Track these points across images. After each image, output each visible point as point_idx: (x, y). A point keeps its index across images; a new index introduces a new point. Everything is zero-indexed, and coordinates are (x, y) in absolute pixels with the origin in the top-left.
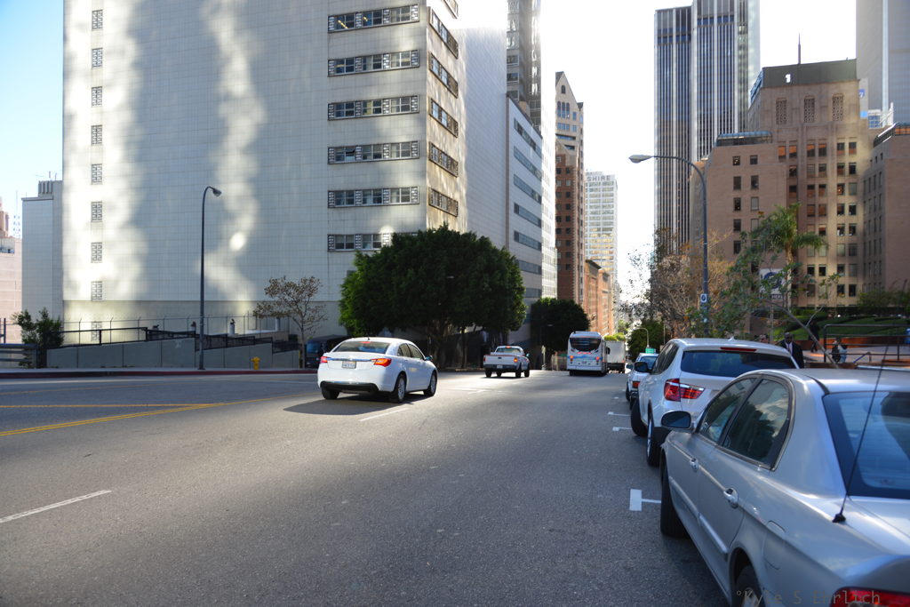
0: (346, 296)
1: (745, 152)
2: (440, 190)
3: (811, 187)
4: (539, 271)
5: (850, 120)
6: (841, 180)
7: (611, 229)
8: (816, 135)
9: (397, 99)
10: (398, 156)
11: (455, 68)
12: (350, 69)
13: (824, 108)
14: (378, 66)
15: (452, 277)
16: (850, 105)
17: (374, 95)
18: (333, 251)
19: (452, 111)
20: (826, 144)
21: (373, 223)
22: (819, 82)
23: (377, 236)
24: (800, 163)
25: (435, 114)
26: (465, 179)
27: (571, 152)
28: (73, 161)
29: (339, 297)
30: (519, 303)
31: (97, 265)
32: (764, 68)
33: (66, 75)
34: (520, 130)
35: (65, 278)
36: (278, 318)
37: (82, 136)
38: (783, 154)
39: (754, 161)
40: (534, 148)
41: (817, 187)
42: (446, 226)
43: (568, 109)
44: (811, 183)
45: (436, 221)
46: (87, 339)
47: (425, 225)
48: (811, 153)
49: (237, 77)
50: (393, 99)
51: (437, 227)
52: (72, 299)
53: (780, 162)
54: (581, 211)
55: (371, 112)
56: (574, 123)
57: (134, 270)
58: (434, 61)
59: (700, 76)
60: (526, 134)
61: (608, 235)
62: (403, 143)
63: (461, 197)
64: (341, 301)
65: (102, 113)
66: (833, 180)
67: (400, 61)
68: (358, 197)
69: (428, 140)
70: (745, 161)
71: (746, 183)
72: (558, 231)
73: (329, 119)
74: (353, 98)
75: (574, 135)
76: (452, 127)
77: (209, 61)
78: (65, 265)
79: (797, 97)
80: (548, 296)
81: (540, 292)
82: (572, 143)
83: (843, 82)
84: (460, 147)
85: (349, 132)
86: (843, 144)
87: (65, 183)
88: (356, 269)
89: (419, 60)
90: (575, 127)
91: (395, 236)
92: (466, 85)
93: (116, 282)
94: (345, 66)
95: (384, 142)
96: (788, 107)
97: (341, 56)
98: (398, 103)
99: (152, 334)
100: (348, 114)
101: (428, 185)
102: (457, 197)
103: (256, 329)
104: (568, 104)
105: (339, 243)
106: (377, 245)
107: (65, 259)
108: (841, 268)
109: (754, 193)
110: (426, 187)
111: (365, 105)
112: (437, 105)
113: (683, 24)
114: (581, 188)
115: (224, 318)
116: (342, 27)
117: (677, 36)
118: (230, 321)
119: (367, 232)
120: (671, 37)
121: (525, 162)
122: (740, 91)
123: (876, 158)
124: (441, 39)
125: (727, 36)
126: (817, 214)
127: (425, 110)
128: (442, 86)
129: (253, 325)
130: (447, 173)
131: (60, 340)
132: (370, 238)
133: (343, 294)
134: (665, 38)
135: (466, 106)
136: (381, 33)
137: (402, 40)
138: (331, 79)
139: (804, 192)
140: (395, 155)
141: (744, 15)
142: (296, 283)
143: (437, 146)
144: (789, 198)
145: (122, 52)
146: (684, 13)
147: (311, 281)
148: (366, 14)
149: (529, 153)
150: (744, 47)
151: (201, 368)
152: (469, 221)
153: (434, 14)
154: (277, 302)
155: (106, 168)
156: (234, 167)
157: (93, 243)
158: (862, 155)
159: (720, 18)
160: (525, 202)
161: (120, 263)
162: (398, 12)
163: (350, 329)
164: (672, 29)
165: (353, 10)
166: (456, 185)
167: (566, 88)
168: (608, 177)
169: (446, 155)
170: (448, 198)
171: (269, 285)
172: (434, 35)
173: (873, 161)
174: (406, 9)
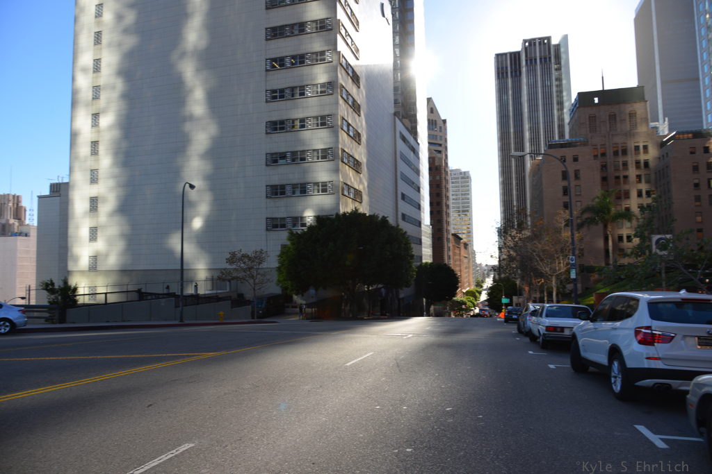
0: (282, 263)
1: (568, 152)
2: (349, 183)
3: (618, 178)
4: (420, 242)
5: (642, 129)
6: (638, 173)
7: (468, 211)
8: (619, 140)
9: (316, 118)
10: (318, 159)
11: (358, 94)
12: (282, 97)
13: (623, 121)
14: (302, 94)
15: (362, 248)
16: (641, 119)
17: (299, 114)
18: (271, 230)
19: (357, 125)
20: (626, 146)
21: (300, 208)
22: (619, 103)
23: (302, 218)
24: (608, 161)
25: (345, 128)
26: (367, 175)
27: (439, 155)
28: (77, 165)
29: (276, 265)
30: (411, 267)
31: (94, 244)
32: (580, 94)
33: (74, 104)
34: (404, 139)
35: (69, 254)
36: (229, 281)
37: (84, 150)
38: (596, 154)
39: (576, 159)
40: (414, 153)
41: (622, 178)
42: (357, 210)
43: (437, 126)
44: (617, 174)
45: (346, 206)
46: (86, 300)
47: (339, 210)
48: (616, 153)
49: (197, 104)
50: (314, 117)
51: (349, 211)
52: (75, 269)
53: (595, 159)
54: (447, 198)
55: (297, 127)
56: (441, 134)
57: (120, 245)
58: (344, 90)
59: (529, 100)
60: (408, 142)
61: (466, 215)
62: (321, 149)
63: (364, 188)
64: (277, 268)
65: (99, 132)
66: (632, 172)
67: (319, 90)
68: (288, 189)
69: (340, 147)
70: (569, 159)
71: (572, 175)
72: (432, 213)
73: (267, 133)
74: (284, 118)
75: (440, 142)
76: (357, 137)
77: (177, 92)
78: (69, 244)
79: (603, 113)
80: (427, 261)
81: (421, 258)
82: (439, 149)
83: (635, 102)
84: (362, 151)
85: (281, 143)
86: (638, 146)
87: (71, 184)
88: (288, 243)
89: (333, 90)
90: (441, 137)
91: (318, 219)
92: (365, 106)
93: (107, 255)
94: (277, 95)
95: (308, 149)
96: (598, 121)
97: (275, 87)
98: (318, 120)
99: (141, 295)
100: (281, 129)
101: (341, 180)
102: (361, 188)
103: (213, 290)
104: (435, 121)
105: (274, 224)
106: (304, 225)
107: (69, 239)
109: (578, 182)
110: (339, 181)
111: (293, 122)
112: (346, 121)
113: (515, 64)
114: (447, 181)
115: (192, 281)
116: (276, 67)
117: (511, 72)
118: (194, 284)
119: (295, 215)
120: (507, 73)
121: (408, 163)
122: (558, 110)
123: (663, 156)
124: (348, 74)
125: (547, 72)
126: (623, 197)
127: (338, 125)
128: (349, 108)
129: (209, 287)
130: (354, 171)
131: (76, 301)
132: (298, 220)
133: (279, 263)
134: (503, 74)
135: (366, 122)
136: (304, 70)
137: (320, 75)
138: (268, 104)
139: (612, 181)
140: (315, 158)
141: (558, 57)
142: (249, 254)
143: (347, 151)
144: (603, 185)
145: (113, 88)
146: (515, 56)
147: (261, 252)
148: (293, 57)
149: (411, 156)
150: (559, 79)
151: (181, 320)
152: (370, 206)
153: (343, 56)
154: (235, 270)
155: (101, 172)
156: (195, 169)
157: (91, 228)
158: (653, 154)
159: (541, 59)
160: (409, 191)
161: (110, 242)
162: (317, 56)
163: (285, 289)
164: (507, 68)
165: (284, 55)
166: (361, 179)
167: (434, 109)
168: (464, 172)
169: (353, 157)
170: (355, 189)
171: (228, 256)
172: (343, 71)
173: (662, 158)
174: (323, 53)
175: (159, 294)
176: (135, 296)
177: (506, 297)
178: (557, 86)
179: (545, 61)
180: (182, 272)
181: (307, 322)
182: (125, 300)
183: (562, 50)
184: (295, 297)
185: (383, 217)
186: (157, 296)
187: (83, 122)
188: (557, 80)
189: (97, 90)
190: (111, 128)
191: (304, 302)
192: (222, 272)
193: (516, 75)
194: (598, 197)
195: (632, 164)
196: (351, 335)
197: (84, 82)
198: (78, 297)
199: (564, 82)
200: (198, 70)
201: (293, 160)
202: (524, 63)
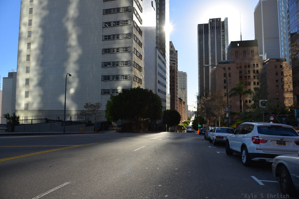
0: (107, 108)
1: (227, 66)
2: (137, 76)
3: (246, 77)
4: (165, 101)
5: (256, 57)
6: (254, 75)
7: (185, 89)
8: (247, 61)
9: (124, 48)
10: (124, 65)
11: (141, 39)
12: (109, 39)
13: (249, 53)
14: (118, 38)
15: (141, 103)
16: (256, 53)
17: (117, 47)
18: (103, 94)
19: (140, 52)
20: (250, 64)
21: (116, 86)
22: (247, 46)
23: (117, 90)
24: (242, 70)
25: (135, 53)
26: (144, 72)
27: (174, 65)
28: (20, 65)
29: (105, 109)
30: (161, 111)
31: (27, 99)
32: (232, 42)
33: (20, 39)
34: (160, 58)
35: (16, 103)
36: (85, 116)
37: (24, 58)
38: (238, 67)
39: (229, 69)
40: (164, 64)
41: (247, 77)
42: (139, 87)
43: (174, 53)
44: (246, 75)
45: (135, 85)
46: (23, 122)
47: (132, 87)
48: (245, 67)
49: (73, 40)
50: (122, 48)
51: (136, 87)
52: (18, 109)
53: (237, 69)
54: (177, 83)
55: (115, 52)
56: (175, 56)
57: (38, 100)
58: (135, 37)
59: (211, 44)
60: (161, 59)
61: (184, 90)
62: (125, 61)
63: (143, 78)
65: (30, 51)
66: (252, 75)
67: (125, 36)
68: (111, 77)
69: (133, 60)
70: (227, 69)
71: (227, 75)
72: (170, 89)
73: (102, 54)
74: (110, 47)
75: (175, 60)
76: (140, 57)
77: (64, 35)
78: (16, 99)
79: (241, 50)
80: (168, 109)
81: (166, 107)
82: (174, 62)
83: (254, 46)
84: (142, 62)
85: (108, 58)
86: (255, 64)
87: (18, 73)
88: (110, 100)
89: (131, 36)
90: (175, 58)
91: (123, 90)
92: (144, 44)
93: (33, 104)
94: (107, 38)
95: (119, 61)
96: (239, 53)
97: (106, 34)
98: (124, 49)
99: (47, 121)
100: (108, 52)
102: (141, 78)
103: (78, 119)
104: (173, 51)
105: (105, 92)
106: (117, 93)
107: (16, 96)
109: (230, 78)
110: (132, 75)
111: (114, 49)
112: (136, 50)
113: (206, 29)
114: (177, 76)
115: (69, 115)
116: (107, 26)
117: (204, 32)
118: (70, 117)
119: (114, 89)
120: (203, 32)
121: (161, 68)
122: (223, 48)
123: (264, 68)
124: (137, 30)
125: (219, 33)
126: (248, 84)
127: (132, 51)
128: (137, 44)
129: (76, 118)
130: (139, 71)
131: (19, 123)
132: (115, 90)
133: (106, 108)
134: (201, 32)
135: (144, 50)
136: (119, 28)
137: (126, 30)
138: (103, 41)
139: (244, 78)
140: (123, 65)
141: (223, 26)
142: (94, 104)
143: (136, 62)
144: (240, 80)
145: (37, 32)
146: (206, 25)
147: (99, 104)
148: (114, 22)
149: (162, 65)
150: (224, 36)
151: (64, 131)
152: (145, 86)
153: (135, 23)
154: (88, 111)
155: (31, 68)
156: (71, 68)
157: (26, 92)
158: (260, 67)
159: (216, 27)
160: (161, 80)
161: (34, 98)
162: (125, 22)
163: (108, 119)
164: (203, 30)
165: (110, 21)
166: (141, 74)
167: (173, 46)
168: (184, 73)
169: (138, 65)
170: (139, 78)
171: (85, 105)
172: (135, 29)
173: (264, 69)
174: (127, 21)
175: (55, 120)
176: (44, 121)
177: (200, 124)
178: (223, 38)
179: (218, 28)
180: (65, 111)
181: (117, 133)
182: (40, 122)
183: (225, 24)
184: (113, 123)
185: (150, 90)
186: (54, 121)
187: (24, 47)
188: (223, 36)
189: (30, 33)
190: (35, 49)
191: (116, 125)
192: (82, 112)
193: (206, 33)
194: (238, 84)
195: (252, 71)
196: (136, 139)
197: (24, 30)
198: (20, 121)
199: (226, 37)
200: (74, 26)
201: (113, 65)
202: (209, 28)
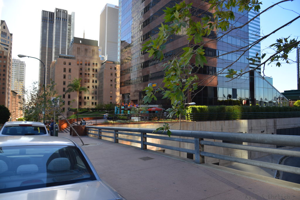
3: (86, 74)
5: (96, 57)
6: (93, 73)
7: (23, 80)
8: (87, 59)
13: (90, 52)
16: (96, 53)
20: (90, 62)
22: (89, 45)
24: (83, 67)
27: (6, 51)
38: (78, 63)
39: (70, 64)
48: (86, 64)
53: (77, 65)
54: (10, 73)
56: (8, 40)
59: (56, 35)
61: (22, 82)
66: (91, 72)
70: (67, 64)
71: (67, 70)
75: (8, 44)
79: (83, 47)
82: (7, 47)
83: (95, 46)
86: (94, 63)
90: (8, 42)
96: (80, 50)
104: (6, 33)
108: (93, 98)
109: (70, 74)
113: (51, 18)
114: (10, 64)
117: (49, 21)
120: (47, 20)
122: (68, 42)
125: (65, 25)
126: (87, 82)
134: (45, 20)
139: (84, 75)
141: (70, 20)
144: (80, 76)
146: (51, 14)
150: (70, 30)
158: (98, 67)
159: (63, 19)
164: (47, 18)
168: (22, 62)
173: (101, 69)
178: (68, 32)
179: (65, 20)
183: (72, 18)
193: (51, 23)
194: (74, 81)
195: (91, 69)
199: (72, 31)
202: (55, 18)
